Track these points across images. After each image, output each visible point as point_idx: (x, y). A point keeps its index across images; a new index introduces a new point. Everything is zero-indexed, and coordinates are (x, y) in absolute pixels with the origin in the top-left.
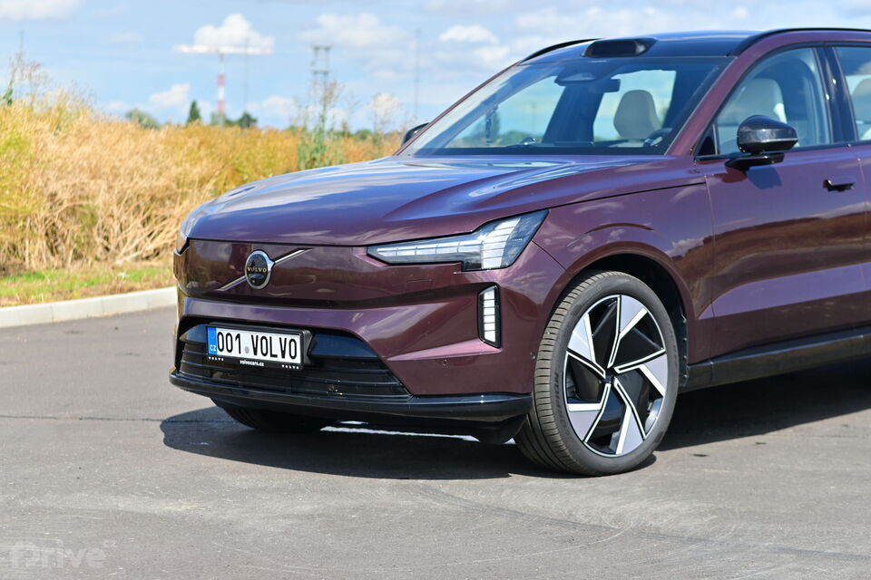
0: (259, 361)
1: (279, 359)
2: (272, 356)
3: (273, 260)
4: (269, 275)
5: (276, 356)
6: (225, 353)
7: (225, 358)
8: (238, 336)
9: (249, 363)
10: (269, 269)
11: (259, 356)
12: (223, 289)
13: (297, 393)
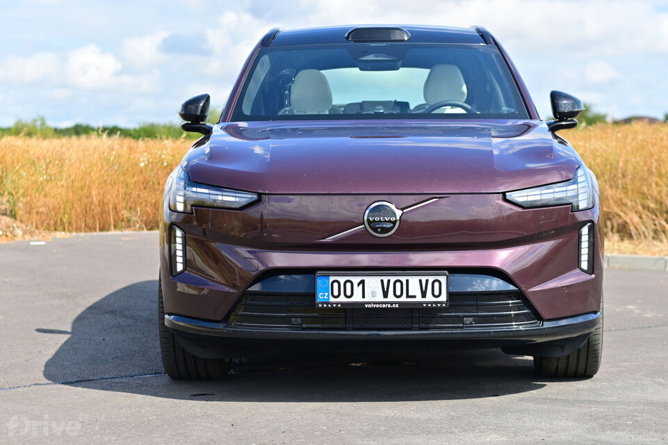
0: (392, 303)
1: (419, 299)
2: (408, 296)
3: (402, 209)
4: (398, 224)
5: (415, 297)
6: (342, 299)
7: (342, 304)
8: (362, 282)
9: (378, 306)
10: (398, 218)
11: (391, 298)
12: (329, 239)
13: (428, 329)
